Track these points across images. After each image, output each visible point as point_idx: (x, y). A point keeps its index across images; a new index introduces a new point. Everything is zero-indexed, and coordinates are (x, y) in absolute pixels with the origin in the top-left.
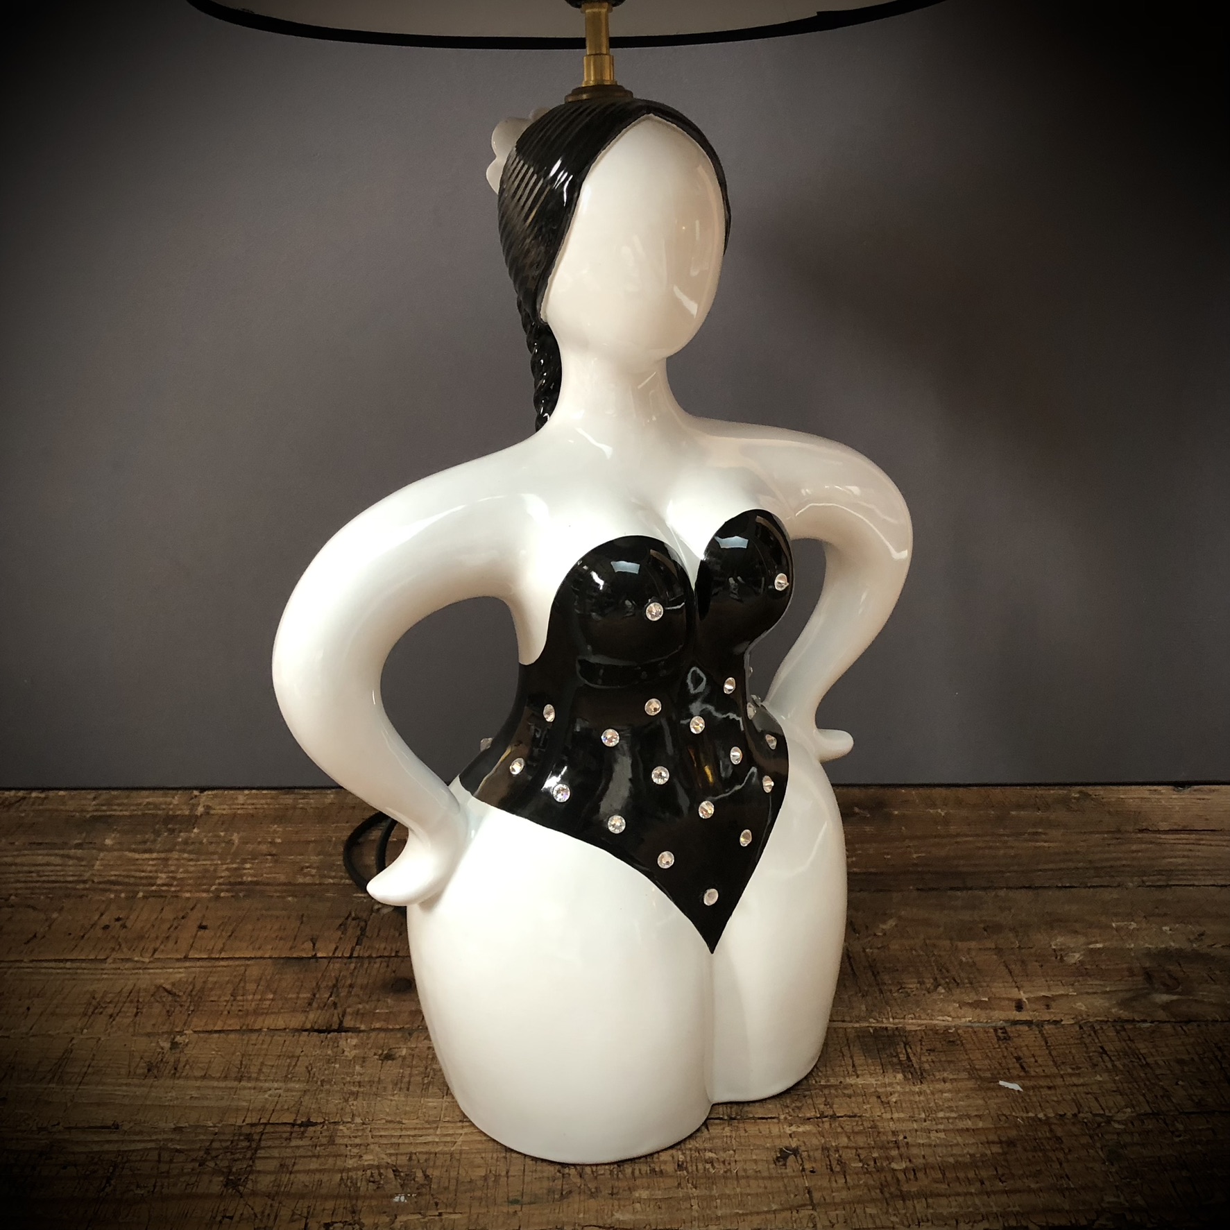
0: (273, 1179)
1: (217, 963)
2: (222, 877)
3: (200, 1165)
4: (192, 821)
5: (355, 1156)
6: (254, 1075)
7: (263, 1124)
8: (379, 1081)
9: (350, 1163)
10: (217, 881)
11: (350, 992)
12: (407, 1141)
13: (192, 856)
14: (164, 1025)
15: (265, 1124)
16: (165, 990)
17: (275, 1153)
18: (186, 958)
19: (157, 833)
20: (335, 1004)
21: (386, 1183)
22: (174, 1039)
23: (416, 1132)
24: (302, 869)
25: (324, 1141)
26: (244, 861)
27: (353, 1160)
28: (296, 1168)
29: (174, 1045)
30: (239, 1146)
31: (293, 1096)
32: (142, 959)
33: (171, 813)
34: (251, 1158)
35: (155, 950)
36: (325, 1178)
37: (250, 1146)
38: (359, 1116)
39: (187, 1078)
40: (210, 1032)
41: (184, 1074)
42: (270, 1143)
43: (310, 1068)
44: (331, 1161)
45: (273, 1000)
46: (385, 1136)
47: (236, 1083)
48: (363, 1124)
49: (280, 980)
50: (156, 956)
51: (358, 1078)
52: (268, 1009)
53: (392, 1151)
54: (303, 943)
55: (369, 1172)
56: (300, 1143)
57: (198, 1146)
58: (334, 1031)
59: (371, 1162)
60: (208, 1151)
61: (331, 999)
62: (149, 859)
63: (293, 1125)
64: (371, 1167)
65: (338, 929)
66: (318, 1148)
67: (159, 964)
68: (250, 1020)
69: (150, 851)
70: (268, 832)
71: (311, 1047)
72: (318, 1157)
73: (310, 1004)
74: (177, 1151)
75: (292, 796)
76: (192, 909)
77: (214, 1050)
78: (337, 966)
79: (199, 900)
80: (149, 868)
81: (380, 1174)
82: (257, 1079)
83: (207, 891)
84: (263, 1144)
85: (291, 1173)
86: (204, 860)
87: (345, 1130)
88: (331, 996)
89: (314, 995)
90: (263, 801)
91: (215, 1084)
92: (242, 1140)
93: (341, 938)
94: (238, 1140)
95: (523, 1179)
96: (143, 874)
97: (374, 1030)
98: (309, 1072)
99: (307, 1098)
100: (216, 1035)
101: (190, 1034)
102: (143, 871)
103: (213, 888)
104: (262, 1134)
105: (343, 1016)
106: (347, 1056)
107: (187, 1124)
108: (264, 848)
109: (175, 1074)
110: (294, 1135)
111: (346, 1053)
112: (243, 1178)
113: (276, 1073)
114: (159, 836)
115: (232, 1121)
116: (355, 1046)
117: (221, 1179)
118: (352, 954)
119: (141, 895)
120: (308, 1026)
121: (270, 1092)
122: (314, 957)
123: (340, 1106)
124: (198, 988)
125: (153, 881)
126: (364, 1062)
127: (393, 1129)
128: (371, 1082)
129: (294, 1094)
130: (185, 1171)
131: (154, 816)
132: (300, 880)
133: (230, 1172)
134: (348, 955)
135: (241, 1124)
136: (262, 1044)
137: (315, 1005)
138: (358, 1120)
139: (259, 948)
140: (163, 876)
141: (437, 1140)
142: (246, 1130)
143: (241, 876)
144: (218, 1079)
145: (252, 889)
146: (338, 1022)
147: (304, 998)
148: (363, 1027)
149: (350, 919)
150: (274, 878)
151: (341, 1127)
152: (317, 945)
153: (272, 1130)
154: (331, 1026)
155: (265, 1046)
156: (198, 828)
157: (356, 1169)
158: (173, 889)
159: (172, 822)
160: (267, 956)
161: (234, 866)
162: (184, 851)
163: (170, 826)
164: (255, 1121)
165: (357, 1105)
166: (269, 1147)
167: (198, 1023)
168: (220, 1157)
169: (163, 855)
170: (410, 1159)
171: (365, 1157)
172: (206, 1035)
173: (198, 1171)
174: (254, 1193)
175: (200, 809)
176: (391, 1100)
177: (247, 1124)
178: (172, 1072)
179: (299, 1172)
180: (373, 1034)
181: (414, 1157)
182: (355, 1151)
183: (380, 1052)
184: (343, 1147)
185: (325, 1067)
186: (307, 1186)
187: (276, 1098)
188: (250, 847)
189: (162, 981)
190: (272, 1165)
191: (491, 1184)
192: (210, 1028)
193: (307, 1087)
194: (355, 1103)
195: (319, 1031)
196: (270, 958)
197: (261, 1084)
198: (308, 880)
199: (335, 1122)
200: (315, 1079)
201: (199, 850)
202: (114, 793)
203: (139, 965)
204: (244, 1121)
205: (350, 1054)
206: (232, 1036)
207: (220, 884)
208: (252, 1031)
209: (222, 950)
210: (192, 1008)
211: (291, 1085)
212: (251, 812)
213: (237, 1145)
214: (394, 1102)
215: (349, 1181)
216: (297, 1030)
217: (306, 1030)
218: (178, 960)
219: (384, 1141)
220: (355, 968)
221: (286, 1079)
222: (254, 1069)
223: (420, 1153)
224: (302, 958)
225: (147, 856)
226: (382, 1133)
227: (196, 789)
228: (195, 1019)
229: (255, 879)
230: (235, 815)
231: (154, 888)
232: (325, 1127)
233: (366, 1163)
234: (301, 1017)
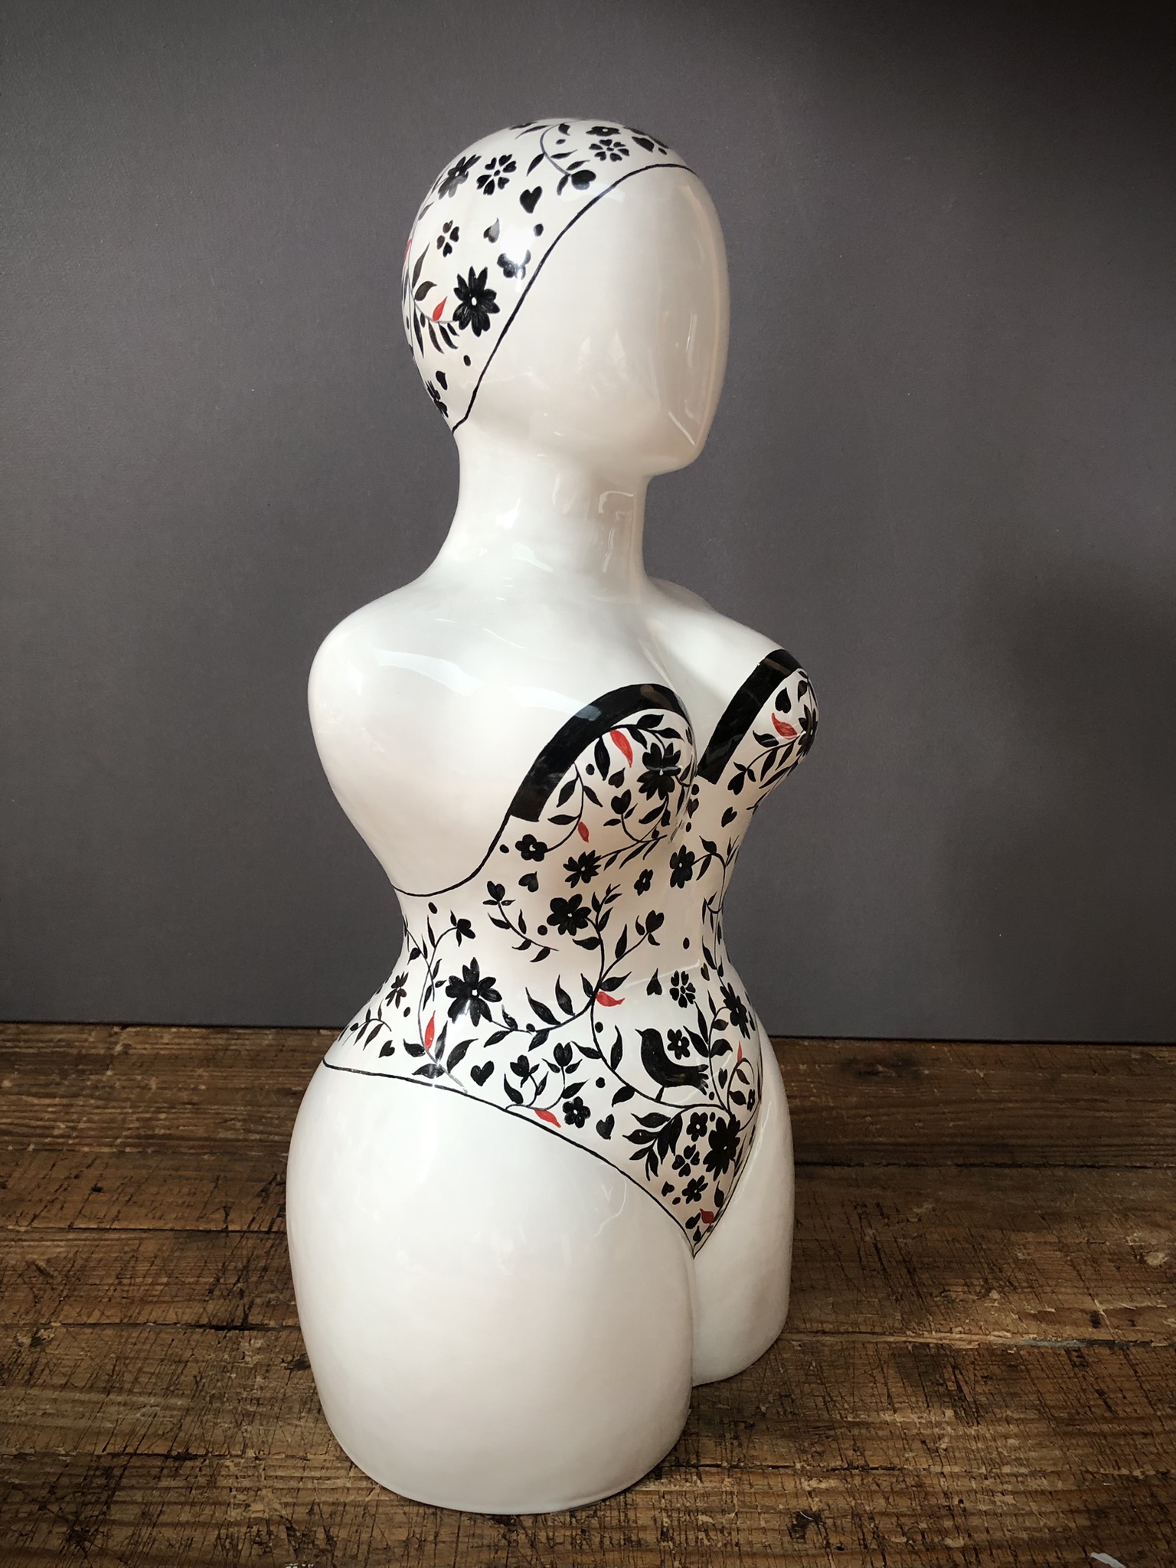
0: (130, 1533)
1: (107, 1236)
2: (130, 1129)
3: (39, 1509)
4: (104, 1062)
5: (239, 1505)
6: (127, 1386)
7: (128, 1454)
8: (284, 1399)
9: (234, 1514)
10: (124, 1133)
11: (262, 1277)
12: (310, 1485)
13: (100, 1103)
14: (27, 1313)
15: (131, 1455)
16: (39, 1269)
17: (138, 1496)
18: (71, 1228)
19: (64, 1075)
20: (242, 1292)
21: (275, 1546)
22: (37, 1333)
23: (323, 1473)
24: (226, 1121)
25: (202, 1481)
26: (159, 1110)
27: (237, 1511)
28: (163, 1518)
29: (36, 1341)
30: (94, 1485)
31: (171, 1417)
32: (17, 1228)
33: (84, 1051)
34: (106, 1503)
35: (35, 1217)
36: (198, 1534)
37: (107, 1486)
38: (252, 1448)
39: (44, 1386)
40: (84, 1325)
41: (41, 1381)
42: (133, 1482)
43: (198, 1379)
44: (208, 1511)
45: (166, 1285)
46: (282, 1478)
47: (103, 1396)
48: (257, 1458)
49: (179, 1258)
50: (34, 1225)
51: (258, 1394)
52: (159, 1296)
53: (290, 1500)
54: (213, 1213)
55: (255, 1529)
56: (173, 1484)
57: (39, 1482)
58: (236, 1328)
59: (260, 1515)
60: (53, 1490)
61: (239, 1285)
62: (49, 1106)
63: (167, 1456)
64: (258, 1521)
65: (259, 1195)
66: (193, 1492)
67: (37, 1236)
68: (134, 1311)
69: (53, 1096)
70: (192, 1077)
71: (206, 1350)
72: (193, 1504)
73: (211, 1291)
74: (15, 1487)
75: (225, 1036)
76: (89, 1167)
77: (83, 1349)
78: (251, 1243)
79: (98, 1156)
80: (47, 1116)
81: (270, 1533)
82: (130, 1392)
83: (111, 1145)
84: (124, 1482)
85: (154, 1525)
86: (114, 1108)
87: (232, 1468)
88: (238, 1281)
89: (218, 1280)
90: (192, 1041)
91: (77, 1396)
92: (98, 1477)
93: (260, 1208)
94: (94, 1476)
95: (457, 1548)
96: (39, 1123)
97: (287, 1327)
98: (197, 1383)
99: (188, 1419)
100: (88, 1331)
101: (57, 1327)
102: (41, 1120)
103: (119, 1141)
104: (125, 1468)
105: (250, 1308)
106: (247, 1363)
107: (32, 1451)
108: (185, 1096)
109: (29, 1380)
110: (165, 1471)
111: (247, 1359)
112: (92, 1530)
113: (155, 1384)
114: (65, 1079)
115: (89, 1448)
116: (259, 1349)
117: (64, 1529)
118: (270, 1227)
119: (32, 1147)
120: (205, 1321)
121: (143, 1410)
122: (225, 1231)
123: (229, 1433)
124: (77, 1266)
125: (48, 1132)
126: (267, 1371)
127: (294, 1467)
128: (272, 1400)
129: (175, 1413)
130: (21, 1515)
131: (65, 1055)
132: (222, 1134)
133: (77, 1521)
134: (266, 1230)
135: (101, 1453)
136: (144, 1343)
137: (217, 1293)
138: (250, 1453)
139: (160, 1218)
140: (62, 1126)
141: (349, 1485)
142: (106, 1462)
143: (153, 1128)
144: (81, 1390)
145: (163, 1145)
146: (242, 1316)
147: (206, 1283)
148: (272, 1324)
149: (274, 1184)
150: (192, 1131)
151: (228, 1463)
152: (231, 1216)
153: (139, 1464)
154: (233, 1321)
155: (147, 1347)
156: (112, 1069)
157: (238, 1524)
158: (71, 1142)
159: (85, 1063)
160: (168, 1227)
161: (148, 1115)
162: (92, 1096)
163: (80, 1067)
164: (118, 1449)
165: (251, 1430)
166: (132, 1487)
167: (70, 1313)
168: (67, 1499)
169: (65, 1101)
170: (311, 1512)
171: (255, 1507)
172: (77, 1329)
173: (36, 1517)
174: (103, 1552)
175: (119, 1048)
176: (296, 1426)
177: (109, 1454)
178: (26, 1378)
179: (164, 1525)
180: (284, 1334)
181: (316, 1508)
182: (241, 1497)
183: (290, 1358)
184: (226, 1492)
185: (219, 1377)
186: (171, 1545)
187: (150, 1419)
188: (168, 1094)
189: (36, 1257)
190: (131, 1513)
191: (413, 1552)
192: (84, 1319)
193: (192, 1405)
194: (249, 1428)
195: (218, 1328)
196: (172, 1230)
197: (135, 1399)
198: (230, 1135)
199: (220, 1455)
200: (203, 1394)
201: (108, 1096)
202: (23, 1027)
203: (12, 1236)
204: (104, 1450)
205: (251, 1360)
206: (109, 1332)
207: (127, 1137)
208: (135, 1325)
209: (116, 1219)
210: (65, 1294)
211: (172, 1401)
212: (176, 1052)
213: (92, 1483)
214: (298, 1429)
215: (228, 1540)
216: (189, 1325)
217: (200, 1326)
218: (61, 1230)
219: (279, 1484)
220: (272, 1246)
221: (167, 1392)
222: (128, 1377)
223: (325, 1503)
224: (209, 1232)
225: (47, 1101)
226: (279, 1473)
227: (117, 1024)
228: (66, 1308)
229: (168, 1132)
230: (157, 1056)
231: (47, 1140)
232: (207, 1461)
233: (253, 1516)
234: (198, 1308)
